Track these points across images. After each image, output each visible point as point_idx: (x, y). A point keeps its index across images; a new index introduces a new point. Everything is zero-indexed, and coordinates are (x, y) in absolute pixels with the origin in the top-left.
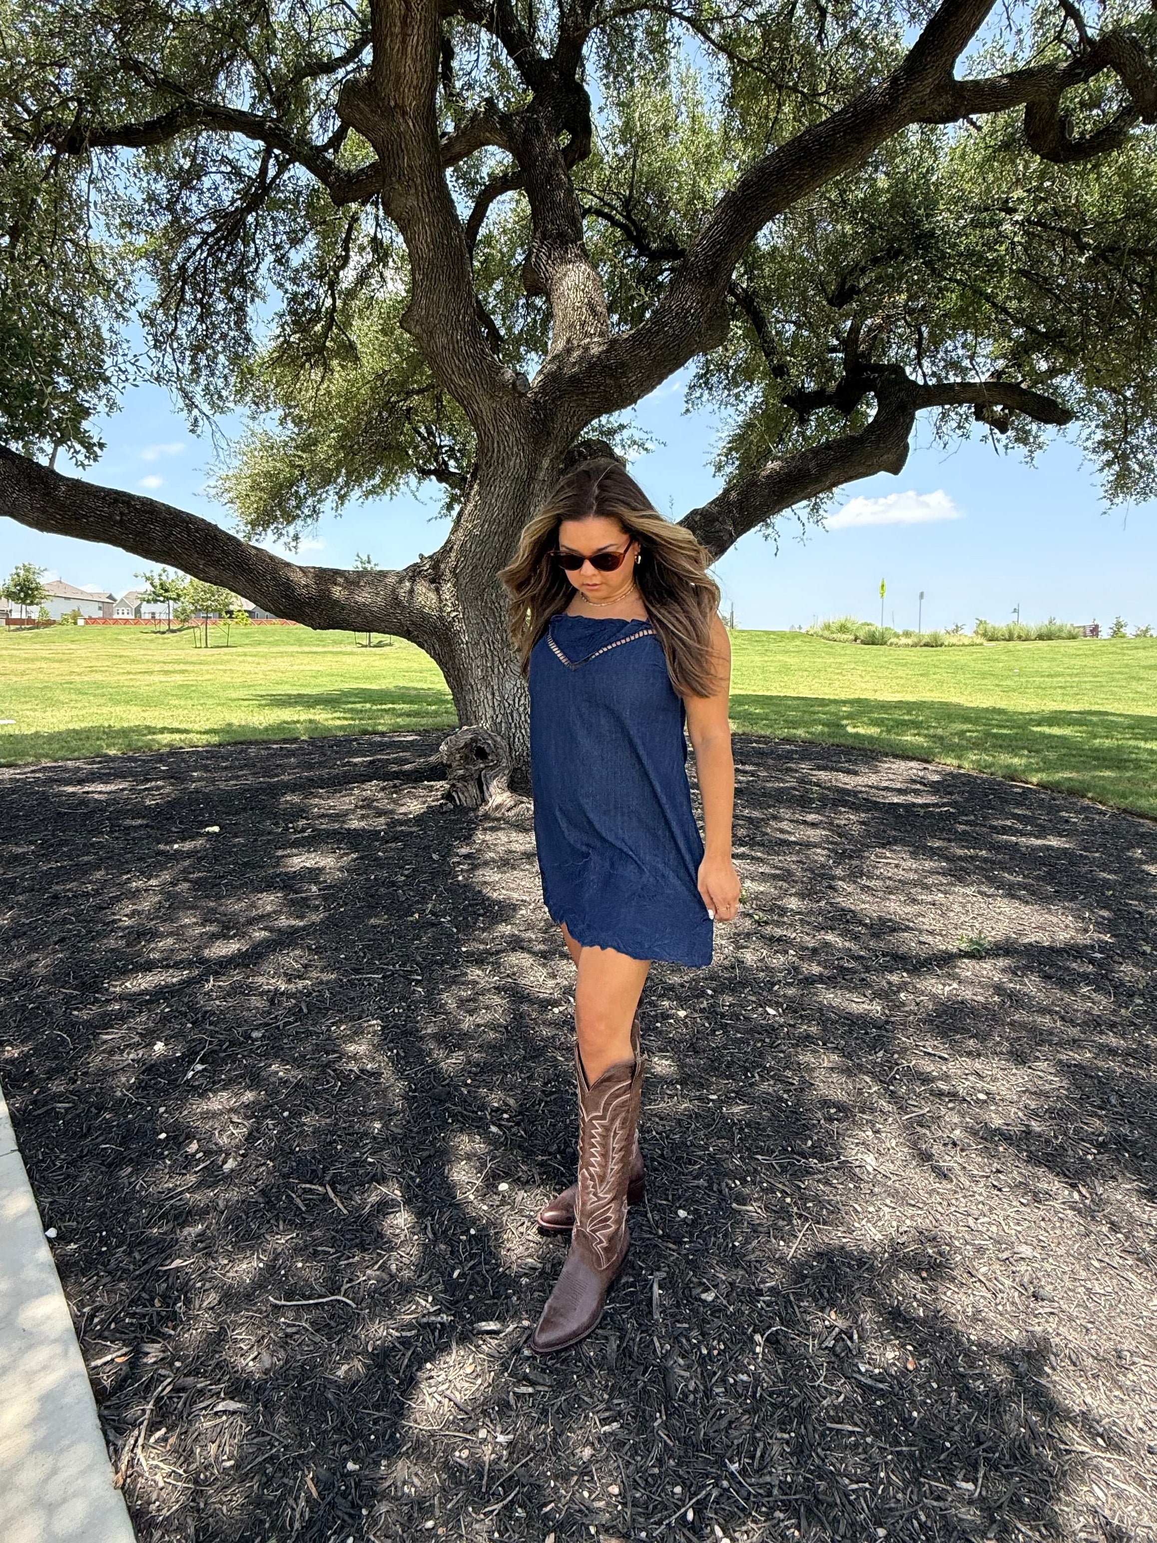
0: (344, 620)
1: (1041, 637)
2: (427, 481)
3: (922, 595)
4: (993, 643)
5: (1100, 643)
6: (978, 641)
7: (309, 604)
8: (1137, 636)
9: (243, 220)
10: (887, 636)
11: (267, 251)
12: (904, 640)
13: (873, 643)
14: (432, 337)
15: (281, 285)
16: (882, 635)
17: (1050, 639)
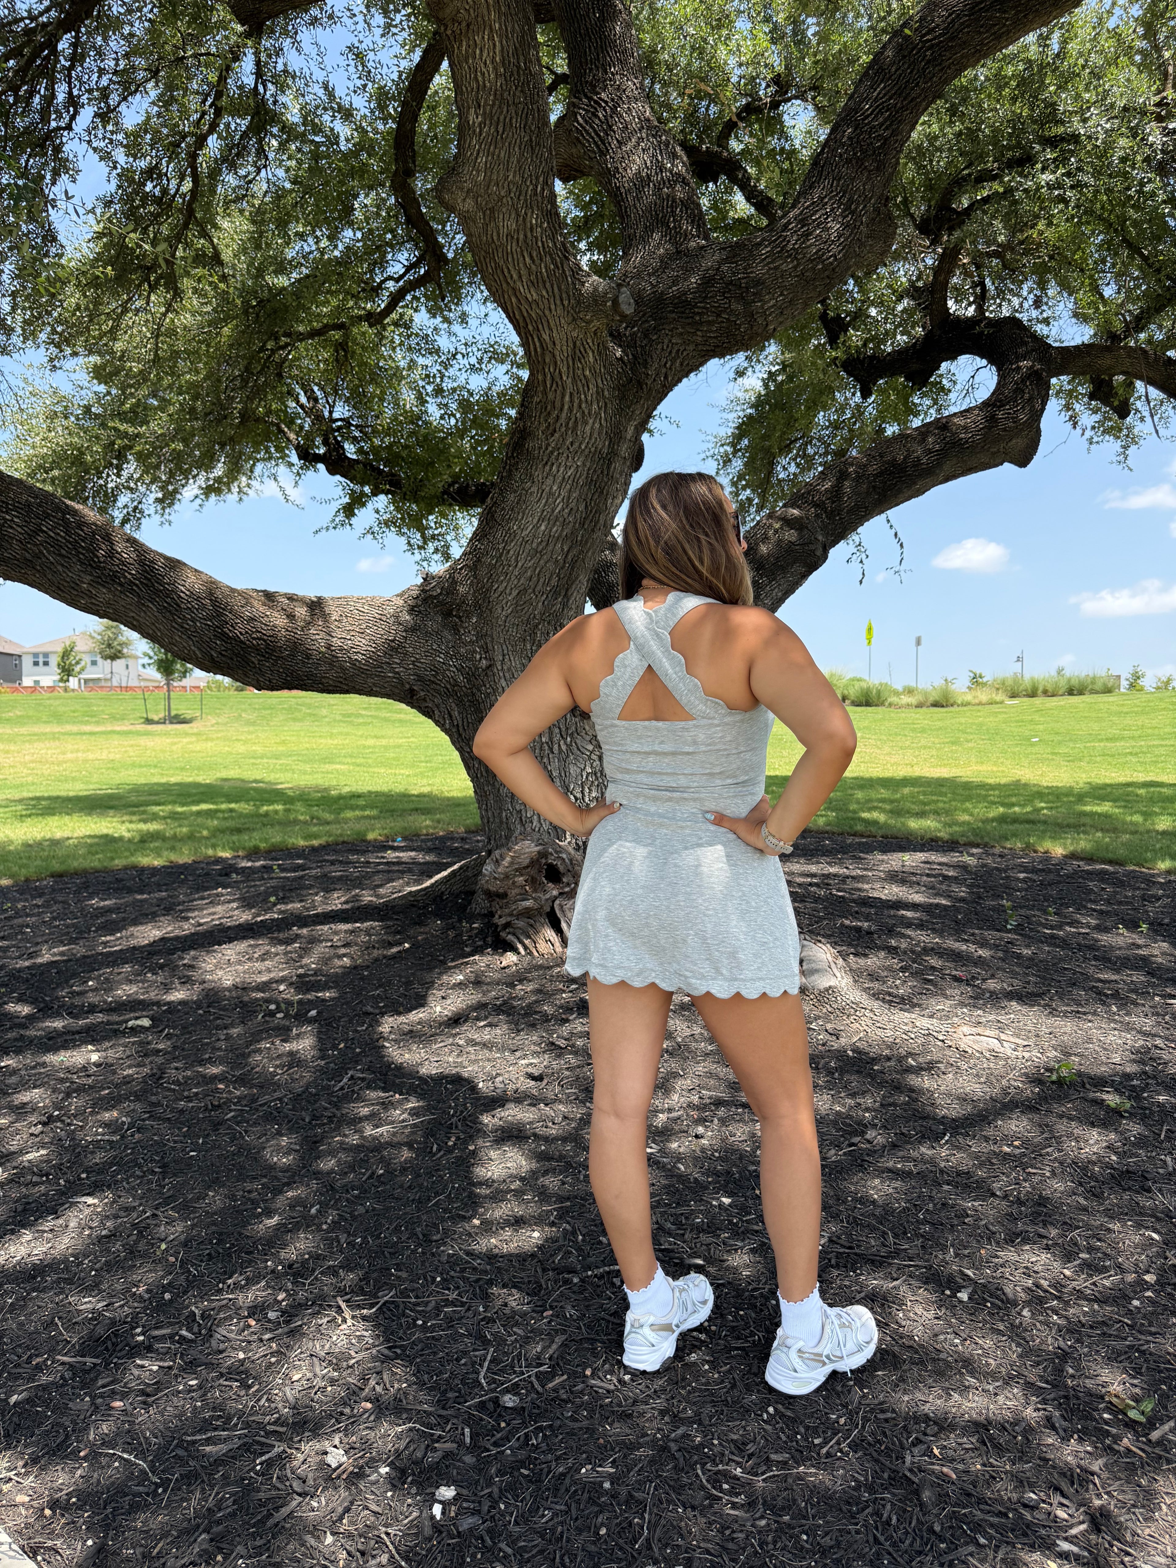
0: (309, 675)
1: (1071, 692)
2: (310, 473)
3: (918, 642)
4: (1015, 701)
5: (1144, 697)
6: (999, 698)
7: (256, 648)
8: (1158, 688)
9: (52, 44)
10: (885, 695)
11: (84, 99)
12: (905, 699)
13: (868, 704)
14: (493, 218)
15: (106, 157)
16: (879, 692)
17: (1081, 693)
